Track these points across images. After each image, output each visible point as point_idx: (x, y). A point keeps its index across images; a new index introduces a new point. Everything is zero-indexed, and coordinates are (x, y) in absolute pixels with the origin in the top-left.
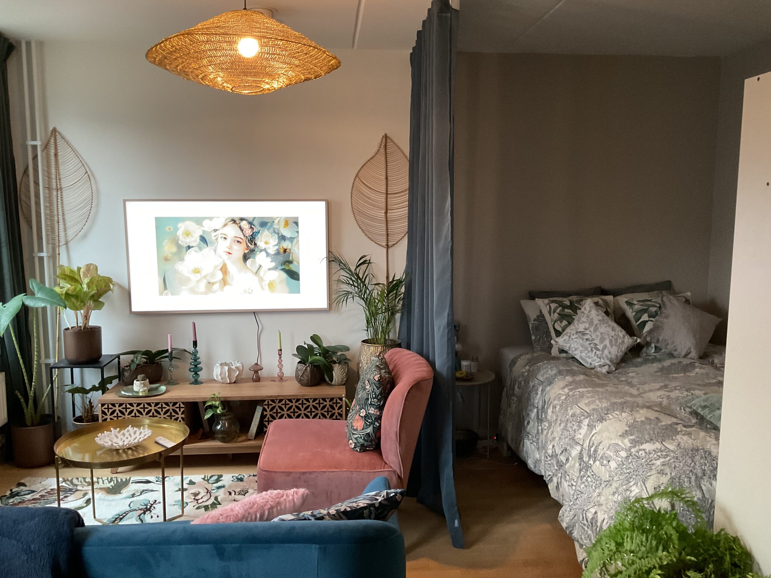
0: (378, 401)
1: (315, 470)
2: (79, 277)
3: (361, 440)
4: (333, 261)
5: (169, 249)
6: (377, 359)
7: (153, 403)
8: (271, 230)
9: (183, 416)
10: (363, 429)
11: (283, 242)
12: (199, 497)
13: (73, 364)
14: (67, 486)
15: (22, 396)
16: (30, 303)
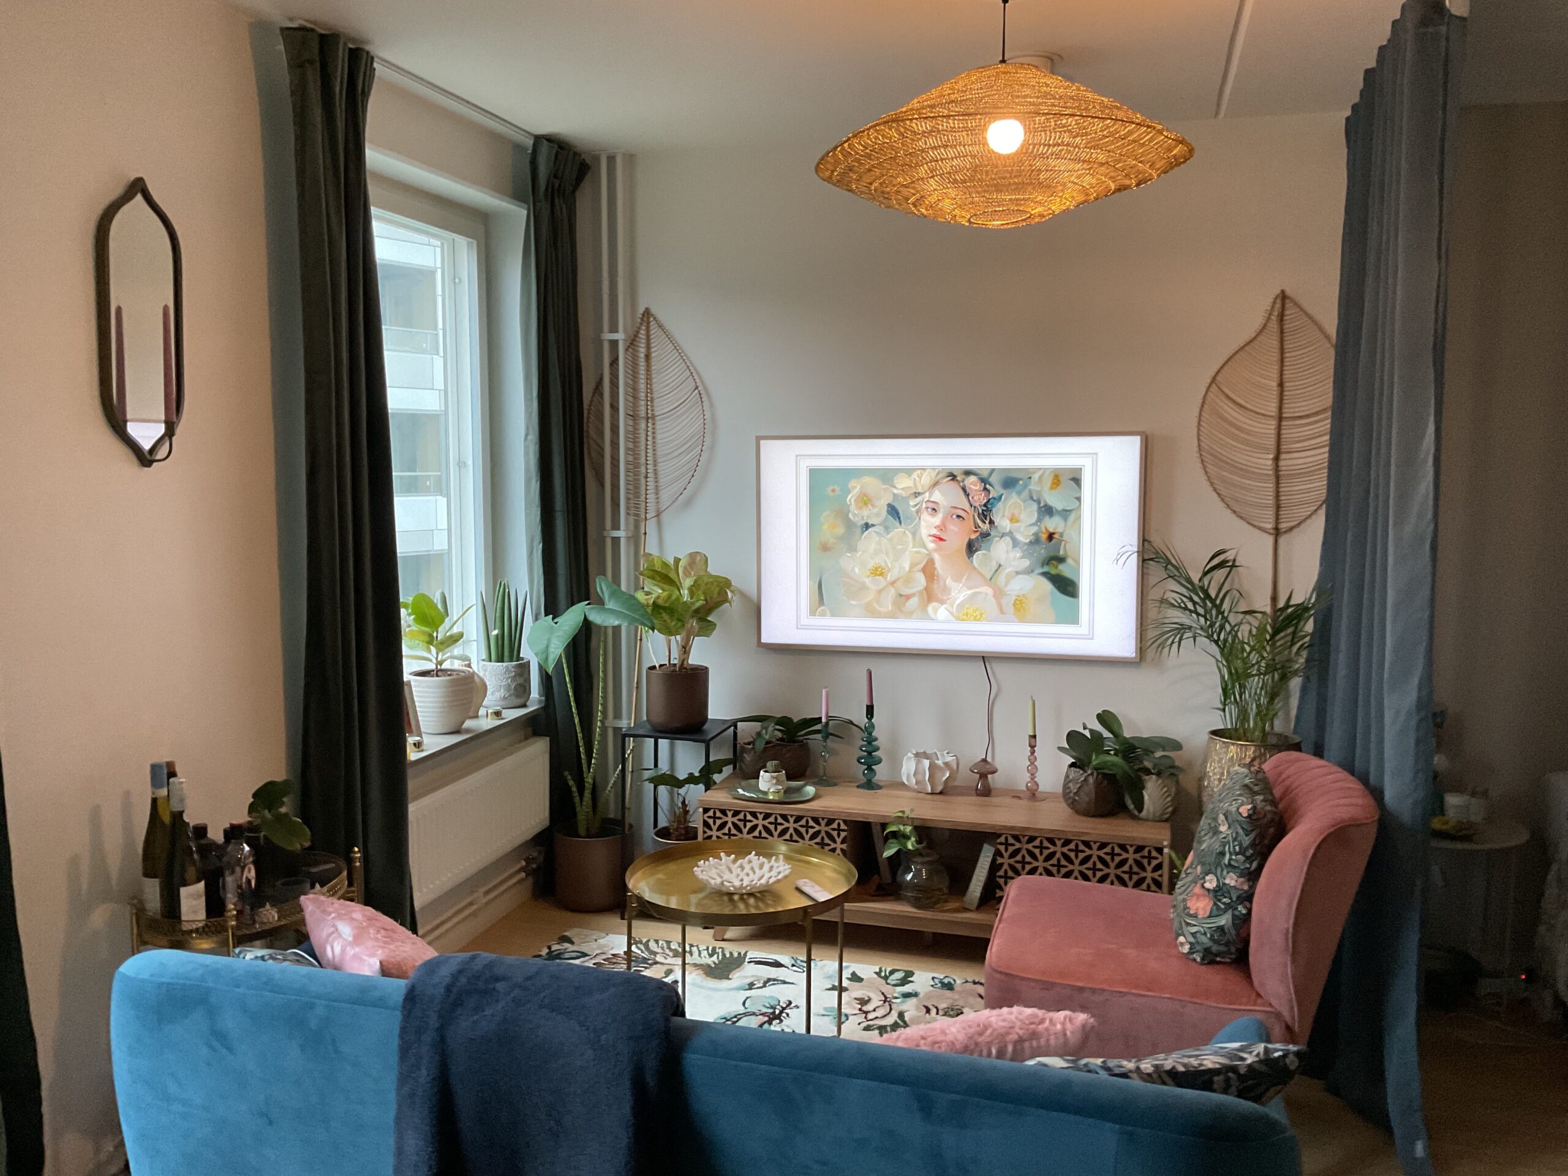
0: (1245, 861)
1: (1106, 987)
2: (676, 576)
3: (1205, 940)
4: (1151, 559)
5: (832, 529)
6: (1245, 770)
7: (792, 816)
8: (1025, 494)
9: (844, 846)
10: (1210, 917)
11: (1047, 518)
12: (869, 1007)
13: (660, 731)
14: (639, 952)
15: (574, 781)
16: (596, 618)
